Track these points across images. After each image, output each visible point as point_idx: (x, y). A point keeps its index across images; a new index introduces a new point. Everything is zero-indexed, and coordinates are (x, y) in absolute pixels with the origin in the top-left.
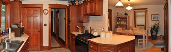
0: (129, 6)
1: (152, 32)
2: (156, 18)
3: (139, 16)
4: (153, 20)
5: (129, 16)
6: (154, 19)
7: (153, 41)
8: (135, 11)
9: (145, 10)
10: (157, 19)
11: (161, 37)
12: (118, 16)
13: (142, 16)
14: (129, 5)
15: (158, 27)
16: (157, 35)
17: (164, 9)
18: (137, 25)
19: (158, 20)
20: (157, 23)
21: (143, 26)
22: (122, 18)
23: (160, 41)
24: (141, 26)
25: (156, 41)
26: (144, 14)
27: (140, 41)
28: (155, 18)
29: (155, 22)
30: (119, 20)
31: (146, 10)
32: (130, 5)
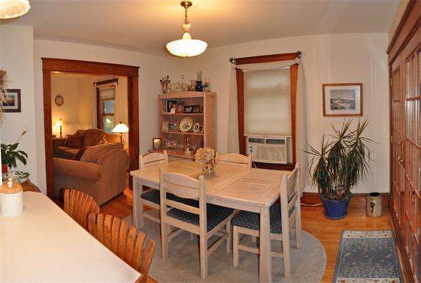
0: (186, 35)
1: (322, 176)
2: (347, 102)
3: (262, 93)
4: (329, 111)
5: (213, 97)
6: (334, 108)
7: (333, 225)
8: (244, 67)
9: (287, 64)
10: (353, 107)
11: (376, 200)
12: (167, 96)
13: (275, 92)
14: (184, 31)
15: (354, 151)
16: (354, 190)
17: (388, 52)
18: (251, 140)
19: (358, 111)
20: (353, 127)
21: (282, 142)
22: (182, 104)
23: (369, 227)
24: (268, 141)
25: (347, 226)
26: (284, 81)
27: (243, 238)
28: (343, 101)
29: (339, 124)
30: (173, 111)
31: (292, 62)
32: (190, 31)
